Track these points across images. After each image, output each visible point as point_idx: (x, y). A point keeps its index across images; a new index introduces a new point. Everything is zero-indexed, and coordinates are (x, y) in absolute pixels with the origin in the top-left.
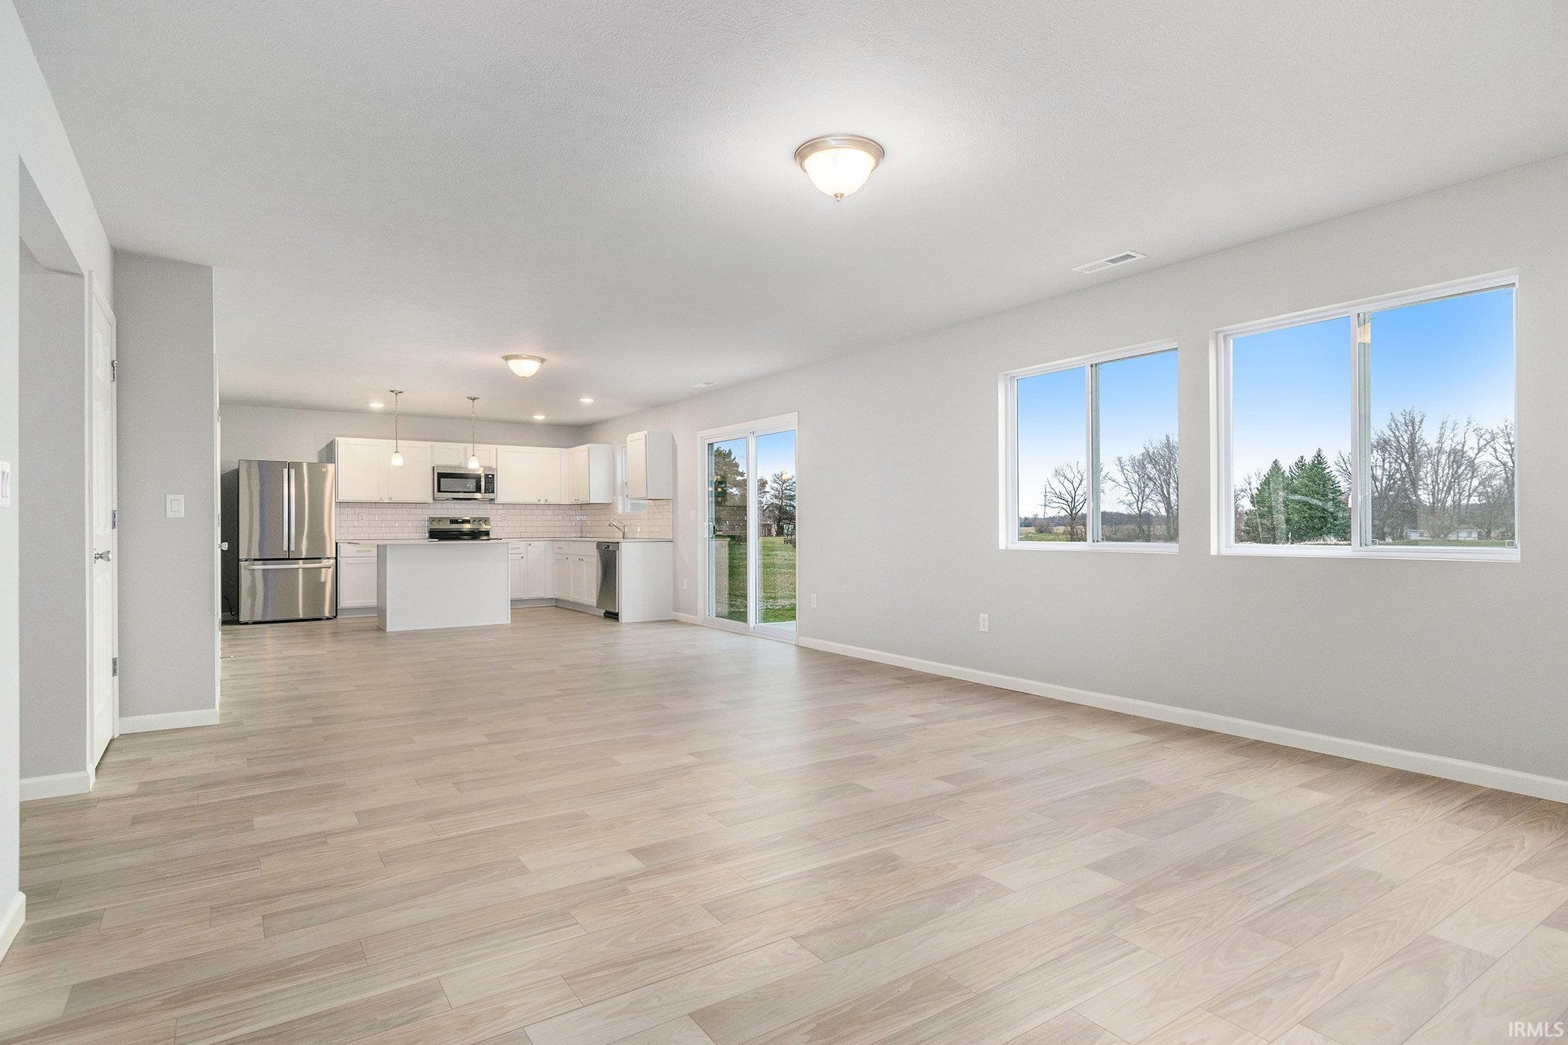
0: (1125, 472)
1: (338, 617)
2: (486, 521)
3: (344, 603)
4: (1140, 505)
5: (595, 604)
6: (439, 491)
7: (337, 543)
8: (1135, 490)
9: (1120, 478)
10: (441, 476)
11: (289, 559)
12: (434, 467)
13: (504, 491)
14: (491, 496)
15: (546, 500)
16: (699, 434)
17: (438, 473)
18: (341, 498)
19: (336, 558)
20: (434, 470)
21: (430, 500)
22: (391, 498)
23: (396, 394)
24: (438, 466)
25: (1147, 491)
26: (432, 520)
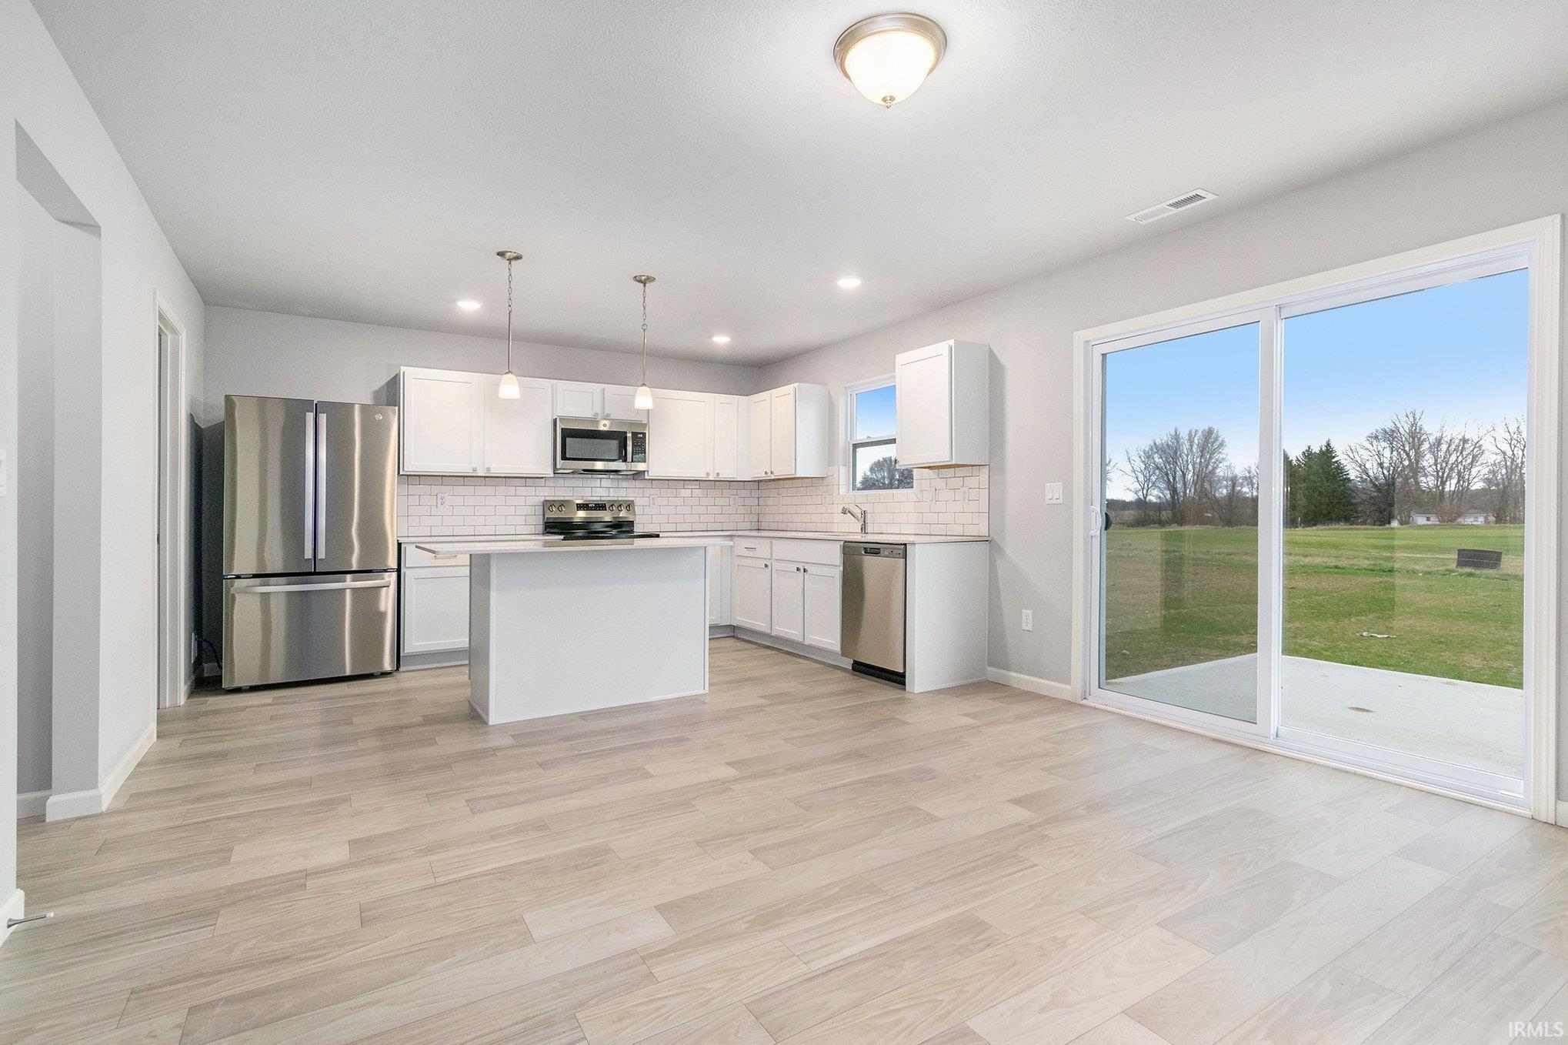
0: (1132, 462)
1: (401, 669)
2: (629, 506)
3: (410, 646)
4: (1145, 493)
5: (837, 648)
6: (564, 457)
7: (399, 545)
8: (1141, 479)
9: (1128, 468)
10: (567, 434)
11: (315, 573)
12: (555, 420)
13: (659, 461)
14: (641, 467)
15: (718, 474)
16: (1081, 336)
17: (563, 430)
18: (411, 466)
19: (399, 570)
20: (555, 425)
21: (550, 472)
22: (488, 469)
23: (510, 260)
24: (562, 419)
25: (1153, 478)
26: (548, 505)
